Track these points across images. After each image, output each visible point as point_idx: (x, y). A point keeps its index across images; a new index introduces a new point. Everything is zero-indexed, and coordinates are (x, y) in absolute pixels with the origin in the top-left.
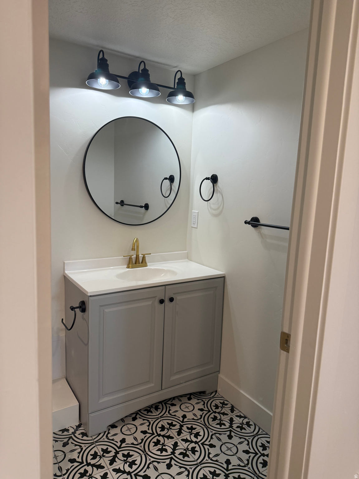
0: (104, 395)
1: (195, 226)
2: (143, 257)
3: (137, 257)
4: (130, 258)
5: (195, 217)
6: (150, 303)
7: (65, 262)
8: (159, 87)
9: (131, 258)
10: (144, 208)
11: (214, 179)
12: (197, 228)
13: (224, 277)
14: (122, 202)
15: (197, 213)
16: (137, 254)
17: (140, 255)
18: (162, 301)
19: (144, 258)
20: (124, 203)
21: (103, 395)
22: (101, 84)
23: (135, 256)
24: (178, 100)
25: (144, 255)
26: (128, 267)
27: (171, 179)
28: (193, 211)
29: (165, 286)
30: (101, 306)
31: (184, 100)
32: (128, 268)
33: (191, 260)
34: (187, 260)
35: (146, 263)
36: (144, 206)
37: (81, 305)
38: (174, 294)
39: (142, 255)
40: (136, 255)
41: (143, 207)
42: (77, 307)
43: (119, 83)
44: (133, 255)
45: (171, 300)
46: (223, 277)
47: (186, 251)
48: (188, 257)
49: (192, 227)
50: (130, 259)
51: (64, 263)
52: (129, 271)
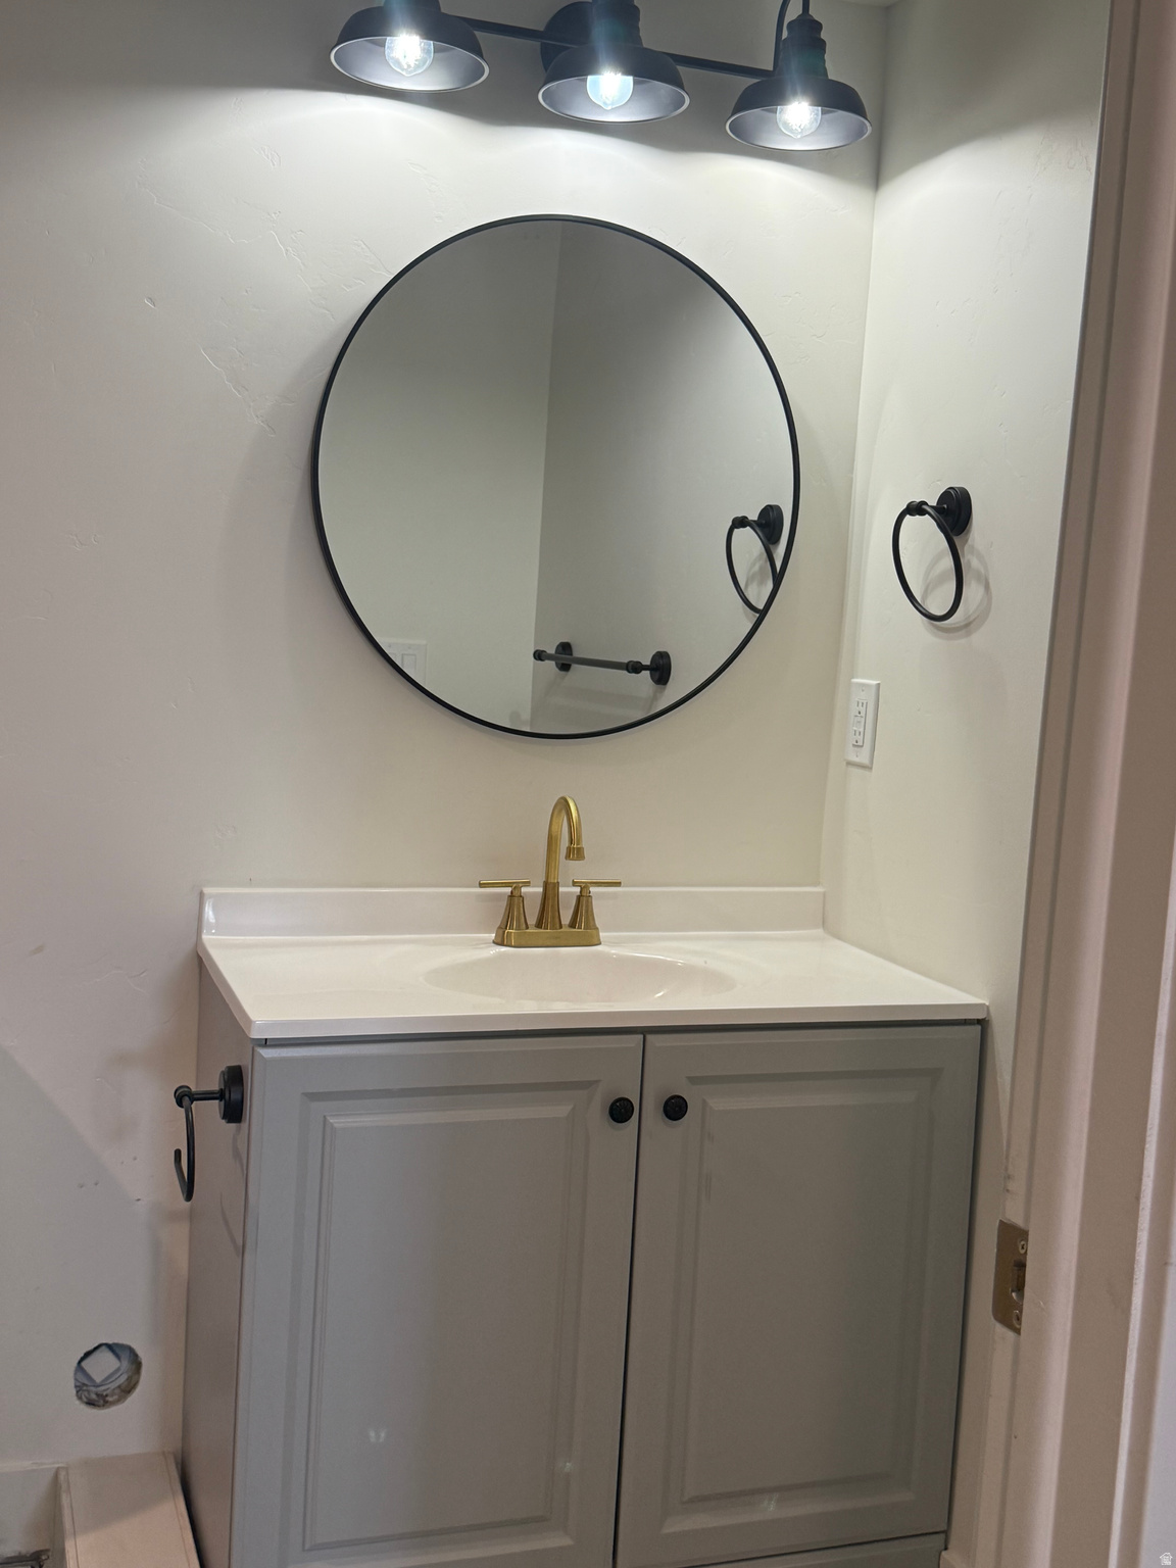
0: (307, 1546)
1: (864, 758)
2: (579, 898)
3: (550, 891)
4: (512, 895)
5: (863, 710)
6: (562, 1111)
7: (207, 890)
8: (681, 69)
9: (516, 893)
10: (646, 674)
11: (953, 513)
12: (869, 768)
13: (983, 1024)
14: (565, 648)
15: (873, 691)
16: (547, 877)
17: (561, 889)
18: (620, 1111)
19: (583, 902)
20: (571, 654)
21: (304, 1545)
22: (398, 62)
23: (541, 890)
24: (786, 124)
25: (584, 887)
26: (500, 942)
27: (768, 524)
28: (855, 680)
29: (646, 1032)
30: (314, 1097)
31: (815, 125)
32: (502, 944)
33: (839, 938)
34: (820, 932)
35: (591, 925)
36: (647, 662)
37: (225, 1086)
38: (693, 1080)
39: (574, 884)
40: (546, 885)
41: (645, 668)
42: (212, 1093)
43: (481, 56)
44: (527, 884)
45: (675, 1108)
46: (979, 1022)
47: (816, 884)
48: (826, 920)
49: (849, 763)
50: (515, 900)
51: (201, 895)
52: (501, 956)
